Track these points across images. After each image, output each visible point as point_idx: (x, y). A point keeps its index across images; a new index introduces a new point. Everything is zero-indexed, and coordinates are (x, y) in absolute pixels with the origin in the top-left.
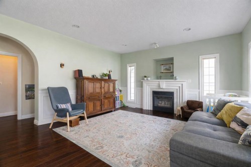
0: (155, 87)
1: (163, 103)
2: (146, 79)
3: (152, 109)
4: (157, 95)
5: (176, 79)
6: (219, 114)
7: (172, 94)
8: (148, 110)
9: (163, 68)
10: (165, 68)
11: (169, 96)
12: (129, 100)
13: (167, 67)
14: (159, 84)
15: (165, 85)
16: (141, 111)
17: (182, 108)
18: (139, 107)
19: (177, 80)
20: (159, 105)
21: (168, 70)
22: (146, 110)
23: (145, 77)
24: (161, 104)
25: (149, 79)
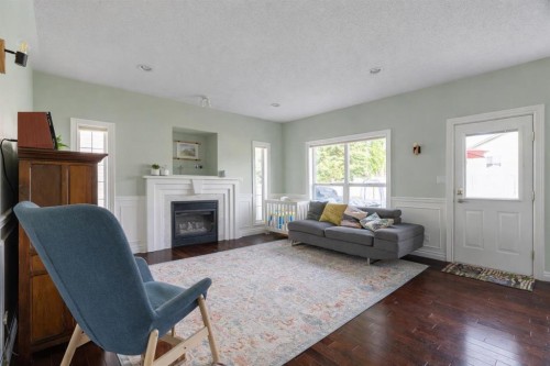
0: (178, 192)
1: (190, 226)
2: (157, 172)
4: (180, 209)
6: (323, 216)
7: (214, 204)
9: (180, 148)
10: (183, 149)
11: (208, 210)
13: (189, 148)
14: (191, 185)
15: (204, 188)
19: (225, 178)
20: (182, 232)
21: (190, 154)
22: (157, 252)
23: (156, 167)
24: (186, 229)
25: (167, 172)
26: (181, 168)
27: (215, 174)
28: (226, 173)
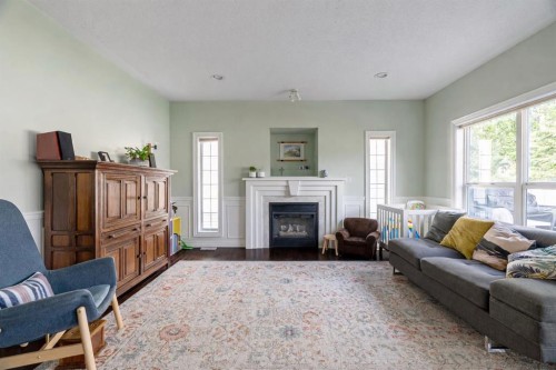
0: (275, 194)
1: (291, 228)
2: (254, 174)
3: (268, 246)
4: (278, 211)
5: (323, 174)
6: (447, 237)
7: (315, 206)
8: (260, 250)
9: (283, 150)
10: (287, 150)
11: (307, 212)
12: (200, 230)
13: (293, 148)
14: (287, 187)
15: (301, 189)
16: (240, 254)
17: (339, 235)
18: (234, 244)
19: (326, 178)
20: (282, 234)
21: (295, 155)
22: (254, 250)
23: (252, 169)
24: (286, 231)
25: (263, 174)
26: (282, 170)
27: (315, 174)
28: (327, 172)
